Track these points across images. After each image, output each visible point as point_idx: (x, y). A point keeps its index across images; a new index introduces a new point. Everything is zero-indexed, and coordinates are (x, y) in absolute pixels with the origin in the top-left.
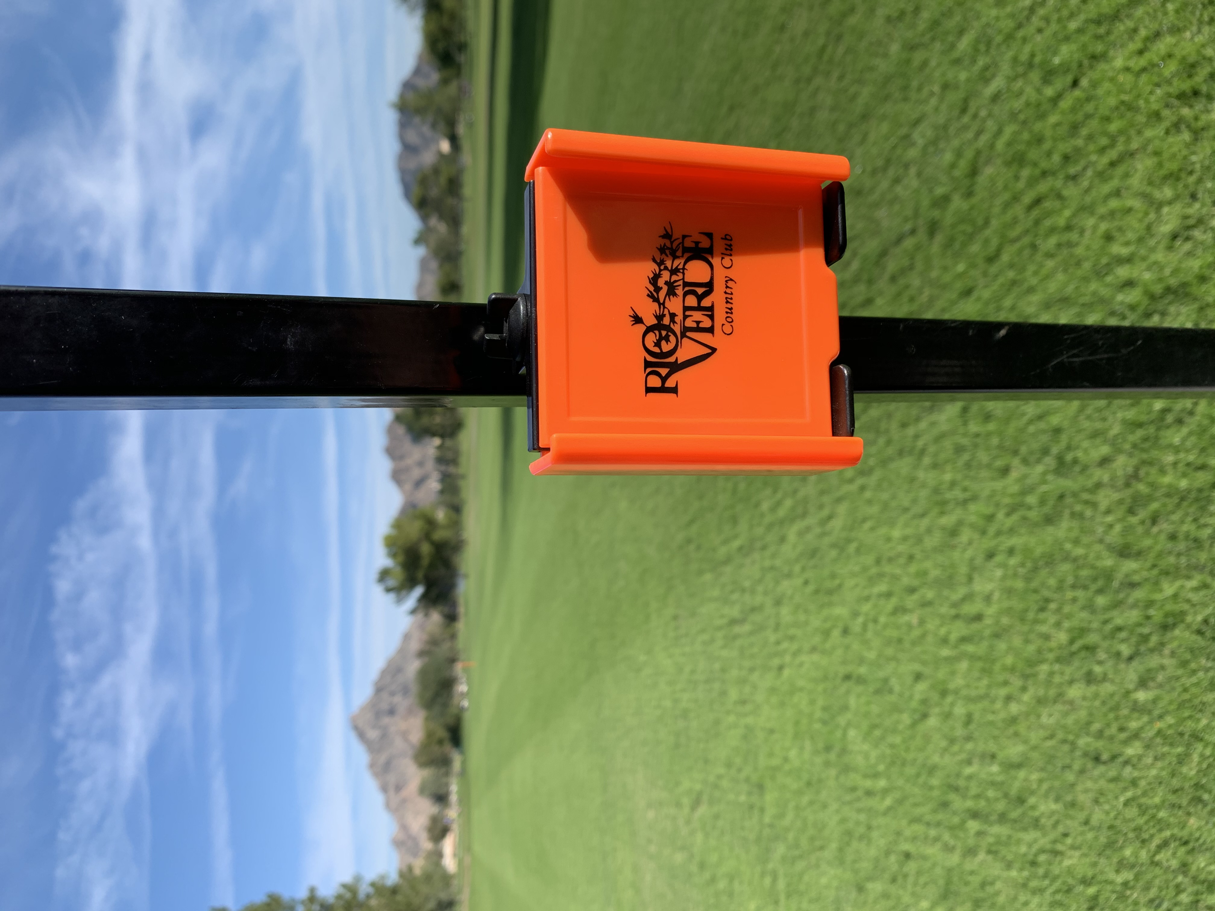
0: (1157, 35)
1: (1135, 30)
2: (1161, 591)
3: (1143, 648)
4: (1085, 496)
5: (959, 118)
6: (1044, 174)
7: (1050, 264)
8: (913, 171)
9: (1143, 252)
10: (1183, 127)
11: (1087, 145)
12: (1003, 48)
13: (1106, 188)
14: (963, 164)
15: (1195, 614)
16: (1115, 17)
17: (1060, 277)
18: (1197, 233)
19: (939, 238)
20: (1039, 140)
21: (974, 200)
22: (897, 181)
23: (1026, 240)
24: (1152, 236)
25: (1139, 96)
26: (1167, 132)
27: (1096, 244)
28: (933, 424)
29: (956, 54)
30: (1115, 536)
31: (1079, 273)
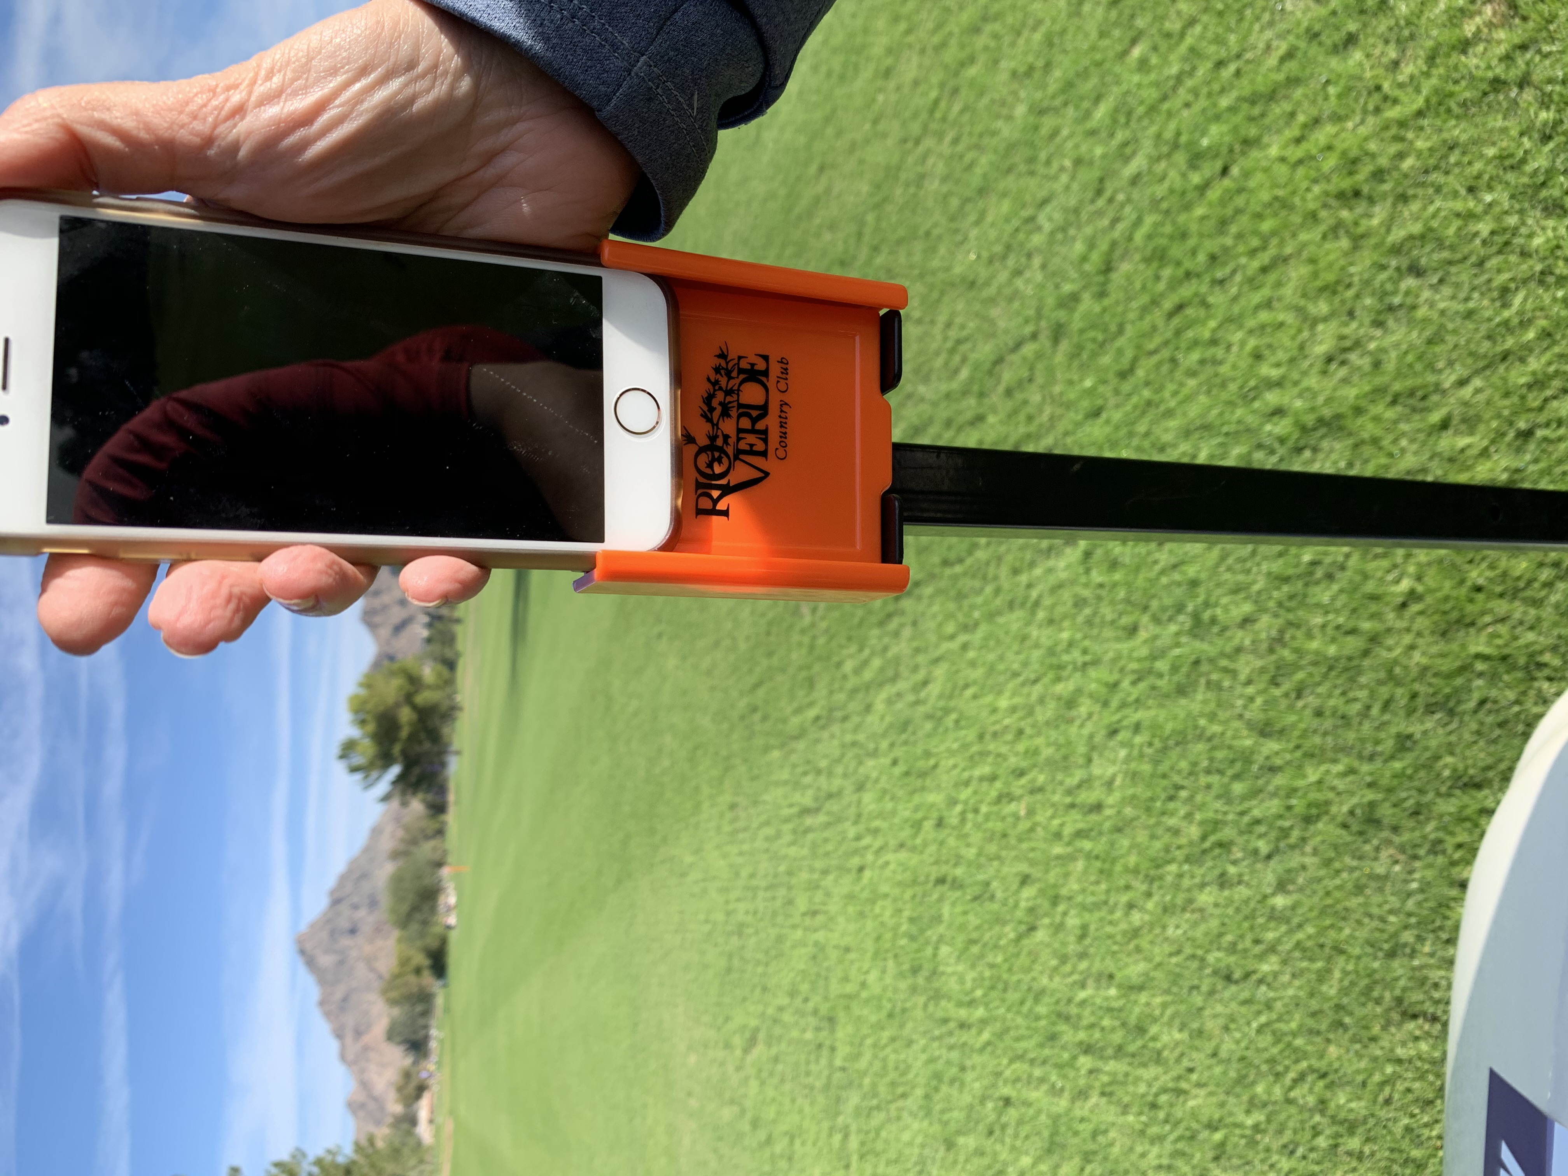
0: (1316, 121)
1: (1292, 115)
2: (1304, 776)
3: (1282, 845)
4: (1224, 663)
5: (1093, 201)
6: (1188, 275)
7: (1192, 383)
8: (1037, 261)
9: (1295, 376)
10: (1341, 232)
11: (1236, 245)
12: (1145, 122)
13: (1257, 298)
14: (1096, 257)
15: (1341, 804)
16: (1272, 96)
17: (1203, 399)
18: (1353, 357)
19: (1064, 346)
20: (1184, 235)
21: (1106, 302)
22: (1018, 273)
23: (1165, 353)
24: (1305, 357)
25: (1294, 193)
26: (1324, 237)
27: (1243, 364)
28: (1050, 571)
29: (1091, 124)
30: (1254, 712)
31: (1224, 396)
